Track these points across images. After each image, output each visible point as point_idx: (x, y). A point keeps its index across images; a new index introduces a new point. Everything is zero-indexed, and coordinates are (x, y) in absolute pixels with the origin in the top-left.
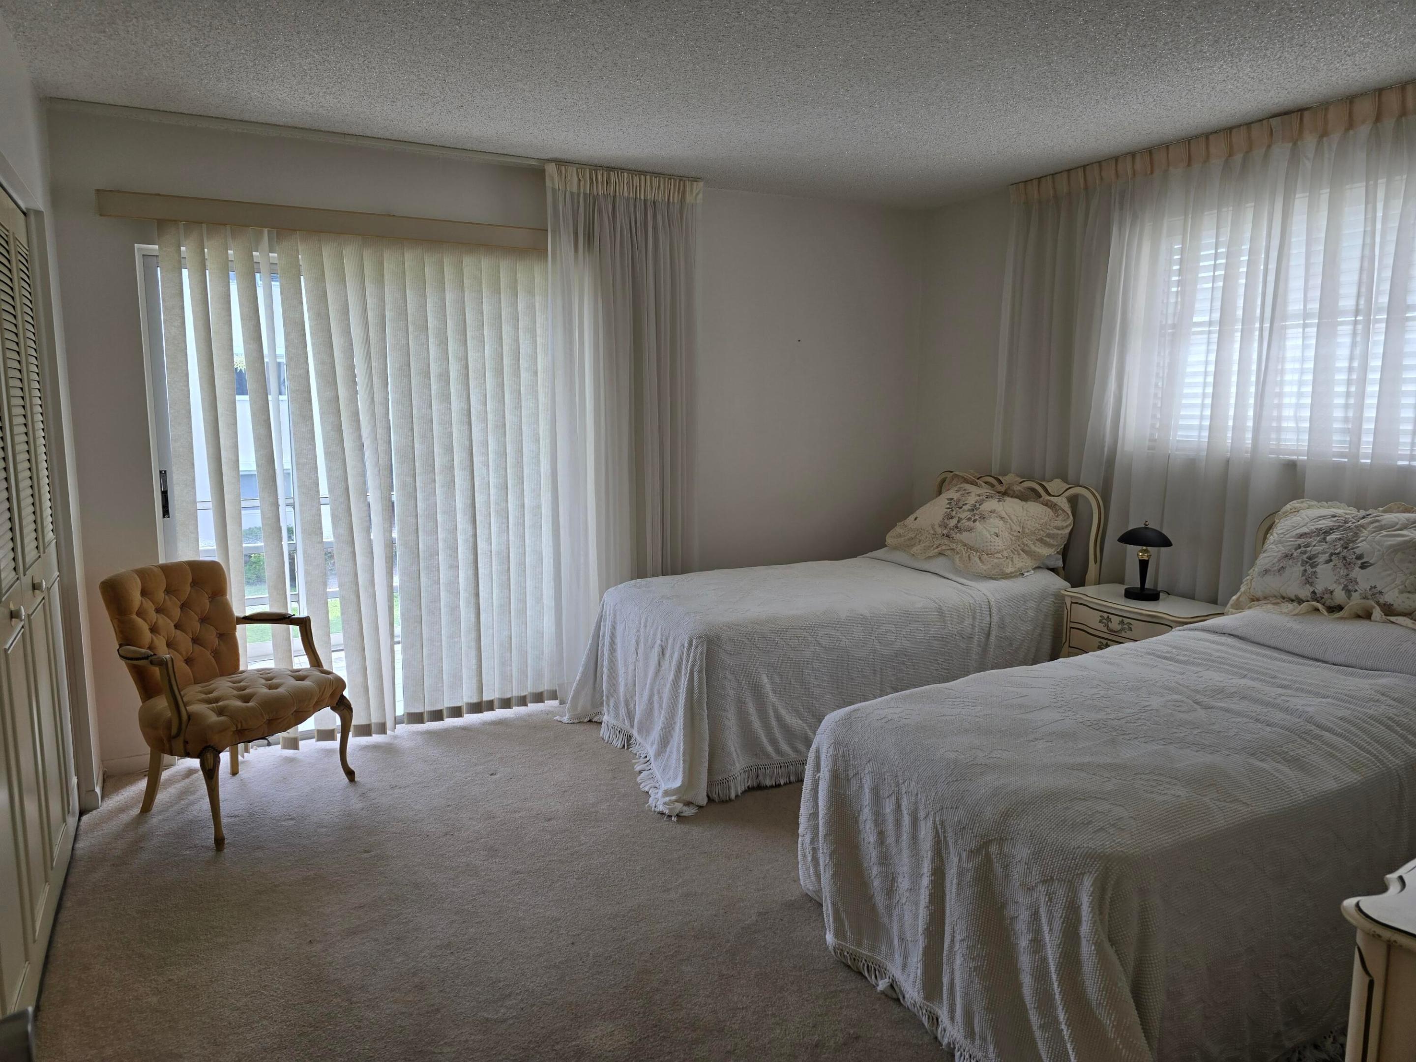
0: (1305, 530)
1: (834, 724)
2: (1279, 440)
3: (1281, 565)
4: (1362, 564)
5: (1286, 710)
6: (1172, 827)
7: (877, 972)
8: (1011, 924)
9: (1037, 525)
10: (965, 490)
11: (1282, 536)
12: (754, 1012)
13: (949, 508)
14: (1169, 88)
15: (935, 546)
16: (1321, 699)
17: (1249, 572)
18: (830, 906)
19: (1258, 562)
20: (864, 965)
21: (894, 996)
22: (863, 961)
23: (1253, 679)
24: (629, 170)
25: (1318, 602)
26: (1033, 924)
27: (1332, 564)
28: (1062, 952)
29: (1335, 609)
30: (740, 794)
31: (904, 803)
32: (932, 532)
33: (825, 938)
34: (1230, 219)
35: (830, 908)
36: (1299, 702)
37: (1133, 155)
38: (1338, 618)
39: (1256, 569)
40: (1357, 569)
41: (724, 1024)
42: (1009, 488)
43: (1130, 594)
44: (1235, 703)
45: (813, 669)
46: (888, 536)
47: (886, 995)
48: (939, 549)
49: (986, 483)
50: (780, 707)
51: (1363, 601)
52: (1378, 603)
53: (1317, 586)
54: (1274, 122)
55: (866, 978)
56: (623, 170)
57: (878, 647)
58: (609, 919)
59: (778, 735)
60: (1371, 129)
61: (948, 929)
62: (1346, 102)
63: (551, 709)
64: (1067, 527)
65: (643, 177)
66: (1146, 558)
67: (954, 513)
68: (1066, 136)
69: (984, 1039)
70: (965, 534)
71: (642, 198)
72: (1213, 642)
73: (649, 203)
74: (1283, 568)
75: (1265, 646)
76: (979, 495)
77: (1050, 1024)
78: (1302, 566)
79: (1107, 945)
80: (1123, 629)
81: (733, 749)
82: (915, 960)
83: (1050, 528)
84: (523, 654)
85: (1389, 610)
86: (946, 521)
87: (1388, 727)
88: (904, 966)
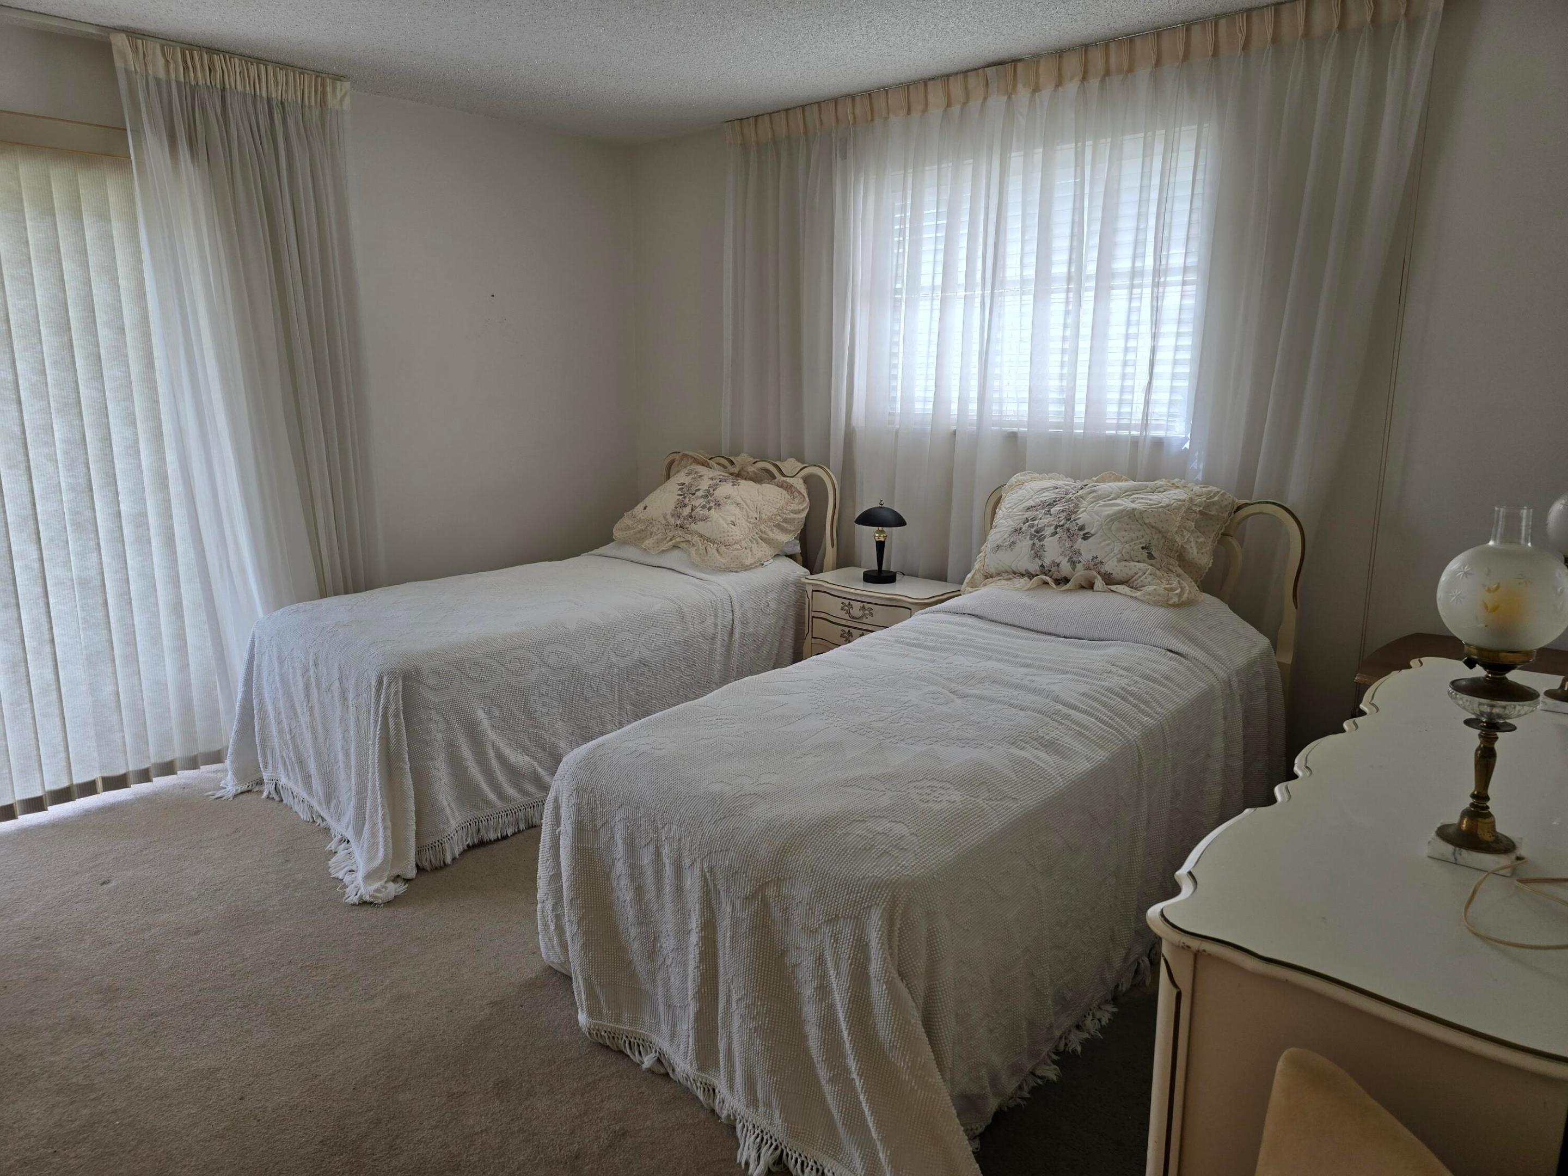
0: (1031, 503)
1: (575, 766)
2: (1001, 411)
3: (1012, 540)
4: (1084, 534)
5: (1034, 691)
6: (952, 837)
7: (641, 1047)
8: (793, 972)
9: (773, 509)
10: (696, 473)
11: (1010, 510)
12: (496, 1132)
13: (681, 495)
14: (893, 20)
15: (668, 539)
16: (1062, 676)
17: (982, 548)
18: (581, 982)
19: (989, 538)
20: (625, 1042)
21: (662, 1071)
22: (624, 1038)
23: (998, 660)
24: (241, 56)
25: (1046, 575)
26: (818, 969)
27: (1057, 536)
28: (851, 997)
29: (1062, 581)
30: (457, 856)
31: (665, 851)
32: (664, 522)
33: (577, 1020)
34: (950, 175)
35: (581, 985)
36: (1044, 680)
37: (852, 97)
38: (1064, 590)
39: (989, 545)
40: (1080, 540)
41: (459, 1159)
42: (742, 469)
43: (870, 578)
44: (987, 689)
45: (540, 695)
46: (614, 530)
47: (653, 1072)
48: (673, 541)
49: (719, 464)
50: (502, 745)
51: (1088, 572)
52: (1099, 573)
53: (1045, 560)
54: (990, 71)
55: (628, 1056)
56: (232, 54)
57: (614, 660)
58: (292, 1053)
59: (501, 777)
60: (1079, 88)
61: (722, 988)
62: (1056, 56)
63: (188, 782)
64: (803, 510)
65: (262, 67)
66: (882, 539)
67: (687, 501)
68: (786, 67)
69: (768, 1105)
70: (700, 524)
71: (264, 95)
72: (956, 624)
73: (274, 103)
74: (1013, 543)
75: (1002, 623)
76: (712, 479)
77: (840, 1075)
78: (1031, 540)
79: (898, 980)
80: (864, 615)
81: (445, 804)
82: (686, 1028)
83: (787, 512)
84: (139, 716)
85: (1109, 580)
86: (678, 509)
87: (1123, 698)
88: (673, 1036)
